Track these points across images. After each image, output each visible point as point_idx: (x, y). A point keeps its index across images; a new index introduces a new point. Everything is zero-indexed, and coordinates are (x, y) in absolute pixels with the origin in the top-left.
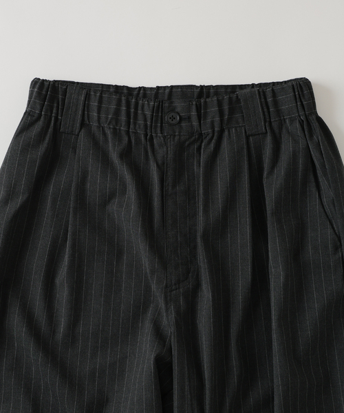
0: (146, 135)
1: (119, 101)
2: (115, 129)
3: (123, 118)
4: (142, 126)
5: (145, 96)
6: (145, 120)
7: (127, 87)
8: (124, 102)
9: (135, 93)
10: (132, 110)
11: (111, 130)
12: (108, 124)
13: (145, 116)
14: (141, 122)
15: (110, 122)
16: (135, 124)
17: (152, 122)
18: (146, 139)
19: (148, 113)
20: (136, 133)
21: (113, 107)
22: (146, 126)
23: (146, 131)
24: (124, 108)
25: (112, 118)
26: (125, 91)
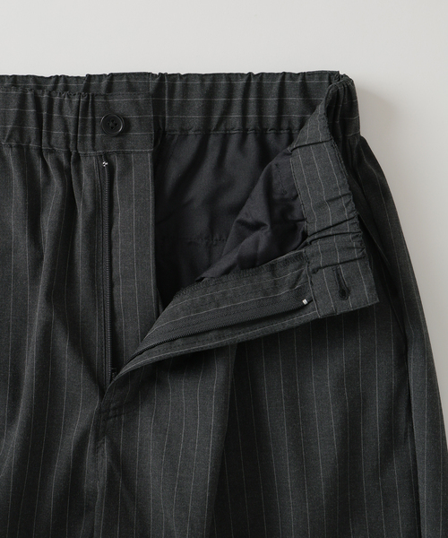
0: (68, 154)
1: (23, 98)
2: (19, 147)
3: (31, 127)
4: (61, 140)
5: (66, 88)
6: (66, 129)
7: (34, 77)
8: (30, 100)
9: (50, 86)
10: (45, 113)
11: (14, 149)
12: (8, 140)
13: (65, 121)
14: (58, 133)
15: (10, 137)
16: (49, 136)
17: (76, 132)
18: (69, 160)
19: (70, 116)
20: (52, 151)
21: (13, 110)
22: (67, 138)
23: (67, 147)
24: (31, 111)
25: (13, 130)
26: (32, 84)
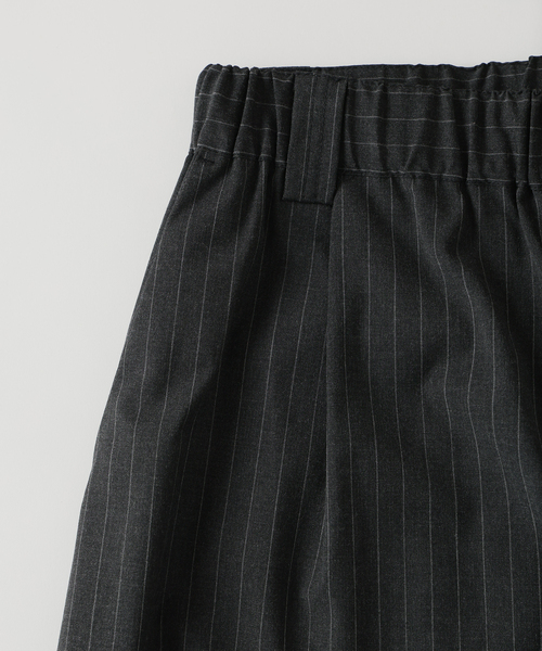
0: (512, 187)
1: (434, 103)
2: (427, 178)
3: (448, 147)
4: (500, 164)
5: (499, 85)
6: (508, 148)
7: (450, 68)
8: (445, 105)
9: (474, 80)
10: (470, 125)
11: (419, 181)
12: (411, 167)
13: (505, 136)
14: (495, 153)
15: (414, 161)
16: (480, 160)
17: (526, 151)
18: (513, 197)
19: (514, 127)
20: (484, 185)
21: (418, 120)
22: (510, 162)
23: (512, 176)
24: (447, 121)
25: (418, 151)
26: (446, 78)
